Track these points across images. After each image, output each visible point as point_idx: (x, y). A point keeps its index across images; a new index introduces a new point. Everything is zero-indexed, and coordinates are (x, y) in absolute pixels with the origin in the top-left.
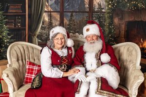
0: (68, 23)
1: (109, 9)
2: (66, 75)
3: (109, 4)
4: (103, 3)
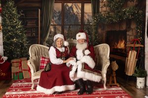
0: (67, 32)
1: (95, 22)
2: (65, 62)
3: (95, 20)
4: (91, 19)
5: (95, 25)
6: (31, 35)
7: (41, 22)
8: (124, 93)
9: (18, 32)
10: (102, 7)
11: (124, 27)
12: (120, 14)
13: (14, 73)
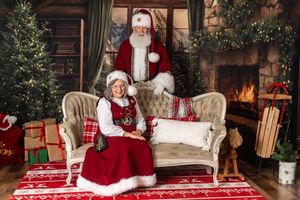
1: (194, 49)
3: (195, 42)
4: (186, 41)
5: (194, 54)
6: (65, 72)
7: (86, 46)
8: (254, 193)
9: (39, 66)
10: (209, 18)
11: (254, 59)
12: (245, 32)
13: (29, 151)
